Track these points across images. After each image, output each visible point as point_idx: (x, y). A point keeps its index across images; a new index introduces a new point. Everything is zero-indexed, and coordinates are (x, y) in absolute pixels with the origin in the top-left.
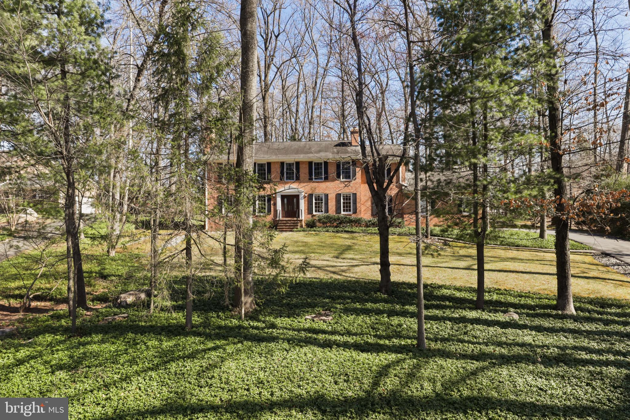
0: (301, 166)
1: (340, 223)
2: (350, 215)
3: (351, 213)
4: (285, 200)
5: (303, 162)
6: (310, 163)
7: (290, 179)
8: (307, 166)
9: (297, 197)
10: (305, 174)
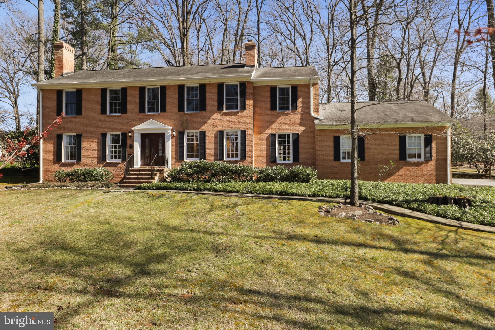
0: (167, 91)
1: (213, 176)
2: (236, 162)
3: (238, 159)
4: (147, 141)
5: (171, 86)
6: (181, 88)
7: (154, 111)
8: (176, 92)
9: (162, 136)
10: (174, 103)
